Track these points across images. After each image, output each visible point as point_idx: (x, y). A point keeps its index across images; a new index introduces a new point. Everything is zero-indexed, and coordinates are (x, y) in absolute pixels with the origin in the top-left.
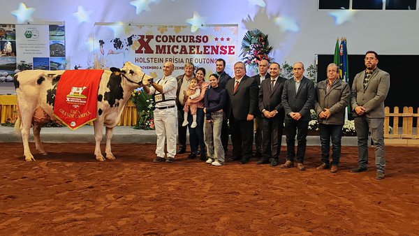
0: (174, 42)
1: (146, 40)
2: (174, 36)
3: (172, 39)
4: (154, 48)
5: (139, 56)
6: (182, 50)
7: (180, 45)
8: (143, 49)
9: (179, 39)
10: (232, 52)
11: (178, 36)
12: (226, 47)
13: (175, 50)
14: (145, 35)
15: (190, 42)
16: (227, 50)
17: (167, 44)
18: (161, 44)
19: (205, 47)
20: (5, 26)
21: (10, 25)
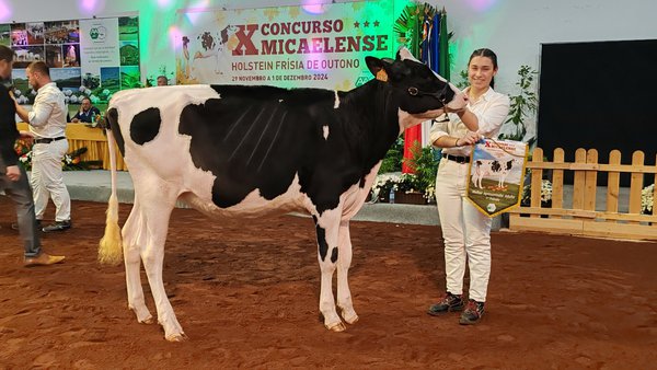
0: (288, 33)
1: (247, 32)
2: (289, 24)
3: (286, 28)
4: (259, 46)
5: (238, 59)
6: (301, 47)
7: (298, 38)
8: (244, 48)
9: (297, 28)
10: (383, 46)
11: (295, 24)
12: (373, 38)
13: (291, 47)
14: (246, 24)
15: (314, 31)
16: (375, 42)
17: (278, 37)
18: (270, 38)
19: (338, 39)
20: (67, 23)
21: (73, 21)
